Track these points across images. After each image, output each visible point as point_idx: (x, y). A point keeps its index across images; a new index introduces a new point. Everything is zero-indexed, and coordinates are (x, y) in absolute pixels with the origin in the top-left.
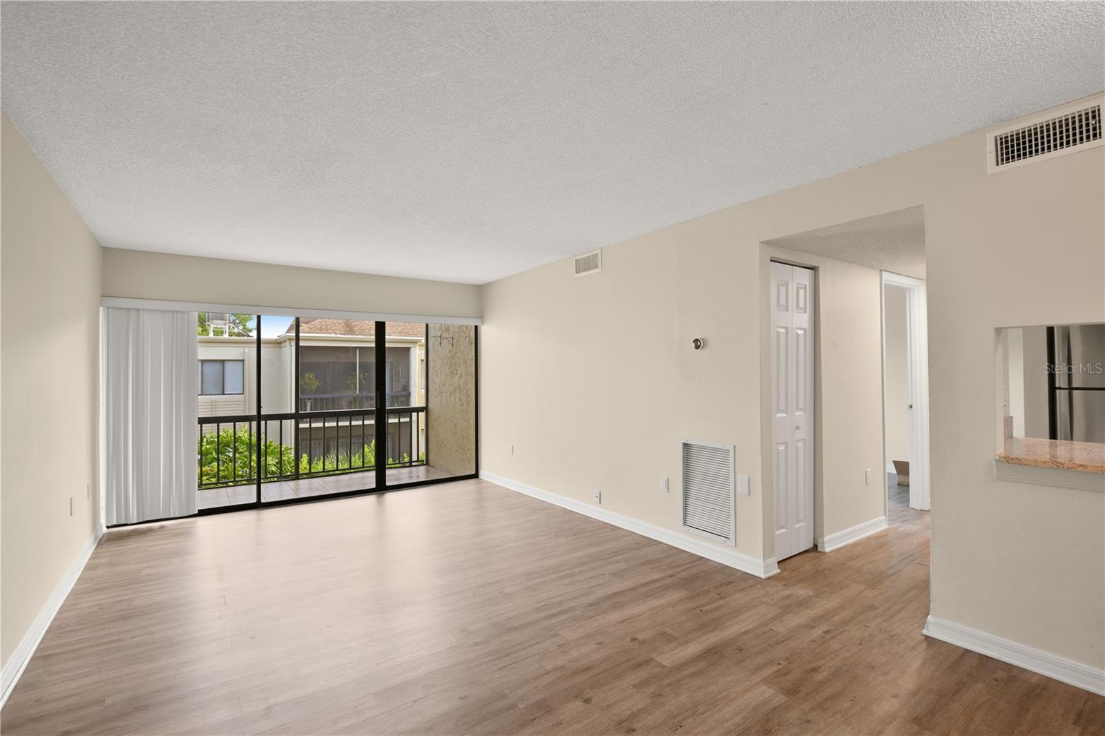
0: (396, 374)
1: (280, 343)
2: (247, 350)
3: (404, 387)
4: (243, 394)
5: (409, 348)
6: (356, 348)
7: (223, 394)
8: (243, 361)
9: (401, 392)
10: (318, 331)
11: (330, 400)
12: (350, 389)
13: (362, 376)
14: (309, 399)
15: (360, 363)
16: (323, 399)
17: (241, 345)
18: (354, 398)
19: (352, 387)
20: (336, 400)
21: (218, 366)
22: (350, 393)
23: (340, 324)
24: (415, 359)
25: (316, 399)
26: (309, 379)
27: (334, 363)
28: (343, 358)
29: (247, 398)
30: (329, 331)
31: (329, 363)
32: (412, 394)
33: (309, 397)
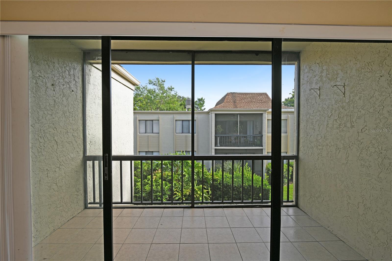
0: (256, 126)
3: (260, 132)
4: (196, 133)
5: (262, 114)
6: (238, 114)
7: (189, 133)
8: (196, 120)
9: (259, 134)
10: (223, 107)
11: (227, 137)
12: (235, 132)
13: (240, 127)
14: (218, 136)
15: (239, 121)
16: (224, 137)
18: (237, 136)
19: (237, 131)
20: (229, 137)
21: (188, 122)
22: (235, 134)
23: (231, 104)
24: (265, 119)
25: (221, 137)
26: (219, 128)
27: (229, 121)
28: (233, 119)
30: (227, 107)
31: (227, 121)
32: (263, 136)
33: (219, 136)
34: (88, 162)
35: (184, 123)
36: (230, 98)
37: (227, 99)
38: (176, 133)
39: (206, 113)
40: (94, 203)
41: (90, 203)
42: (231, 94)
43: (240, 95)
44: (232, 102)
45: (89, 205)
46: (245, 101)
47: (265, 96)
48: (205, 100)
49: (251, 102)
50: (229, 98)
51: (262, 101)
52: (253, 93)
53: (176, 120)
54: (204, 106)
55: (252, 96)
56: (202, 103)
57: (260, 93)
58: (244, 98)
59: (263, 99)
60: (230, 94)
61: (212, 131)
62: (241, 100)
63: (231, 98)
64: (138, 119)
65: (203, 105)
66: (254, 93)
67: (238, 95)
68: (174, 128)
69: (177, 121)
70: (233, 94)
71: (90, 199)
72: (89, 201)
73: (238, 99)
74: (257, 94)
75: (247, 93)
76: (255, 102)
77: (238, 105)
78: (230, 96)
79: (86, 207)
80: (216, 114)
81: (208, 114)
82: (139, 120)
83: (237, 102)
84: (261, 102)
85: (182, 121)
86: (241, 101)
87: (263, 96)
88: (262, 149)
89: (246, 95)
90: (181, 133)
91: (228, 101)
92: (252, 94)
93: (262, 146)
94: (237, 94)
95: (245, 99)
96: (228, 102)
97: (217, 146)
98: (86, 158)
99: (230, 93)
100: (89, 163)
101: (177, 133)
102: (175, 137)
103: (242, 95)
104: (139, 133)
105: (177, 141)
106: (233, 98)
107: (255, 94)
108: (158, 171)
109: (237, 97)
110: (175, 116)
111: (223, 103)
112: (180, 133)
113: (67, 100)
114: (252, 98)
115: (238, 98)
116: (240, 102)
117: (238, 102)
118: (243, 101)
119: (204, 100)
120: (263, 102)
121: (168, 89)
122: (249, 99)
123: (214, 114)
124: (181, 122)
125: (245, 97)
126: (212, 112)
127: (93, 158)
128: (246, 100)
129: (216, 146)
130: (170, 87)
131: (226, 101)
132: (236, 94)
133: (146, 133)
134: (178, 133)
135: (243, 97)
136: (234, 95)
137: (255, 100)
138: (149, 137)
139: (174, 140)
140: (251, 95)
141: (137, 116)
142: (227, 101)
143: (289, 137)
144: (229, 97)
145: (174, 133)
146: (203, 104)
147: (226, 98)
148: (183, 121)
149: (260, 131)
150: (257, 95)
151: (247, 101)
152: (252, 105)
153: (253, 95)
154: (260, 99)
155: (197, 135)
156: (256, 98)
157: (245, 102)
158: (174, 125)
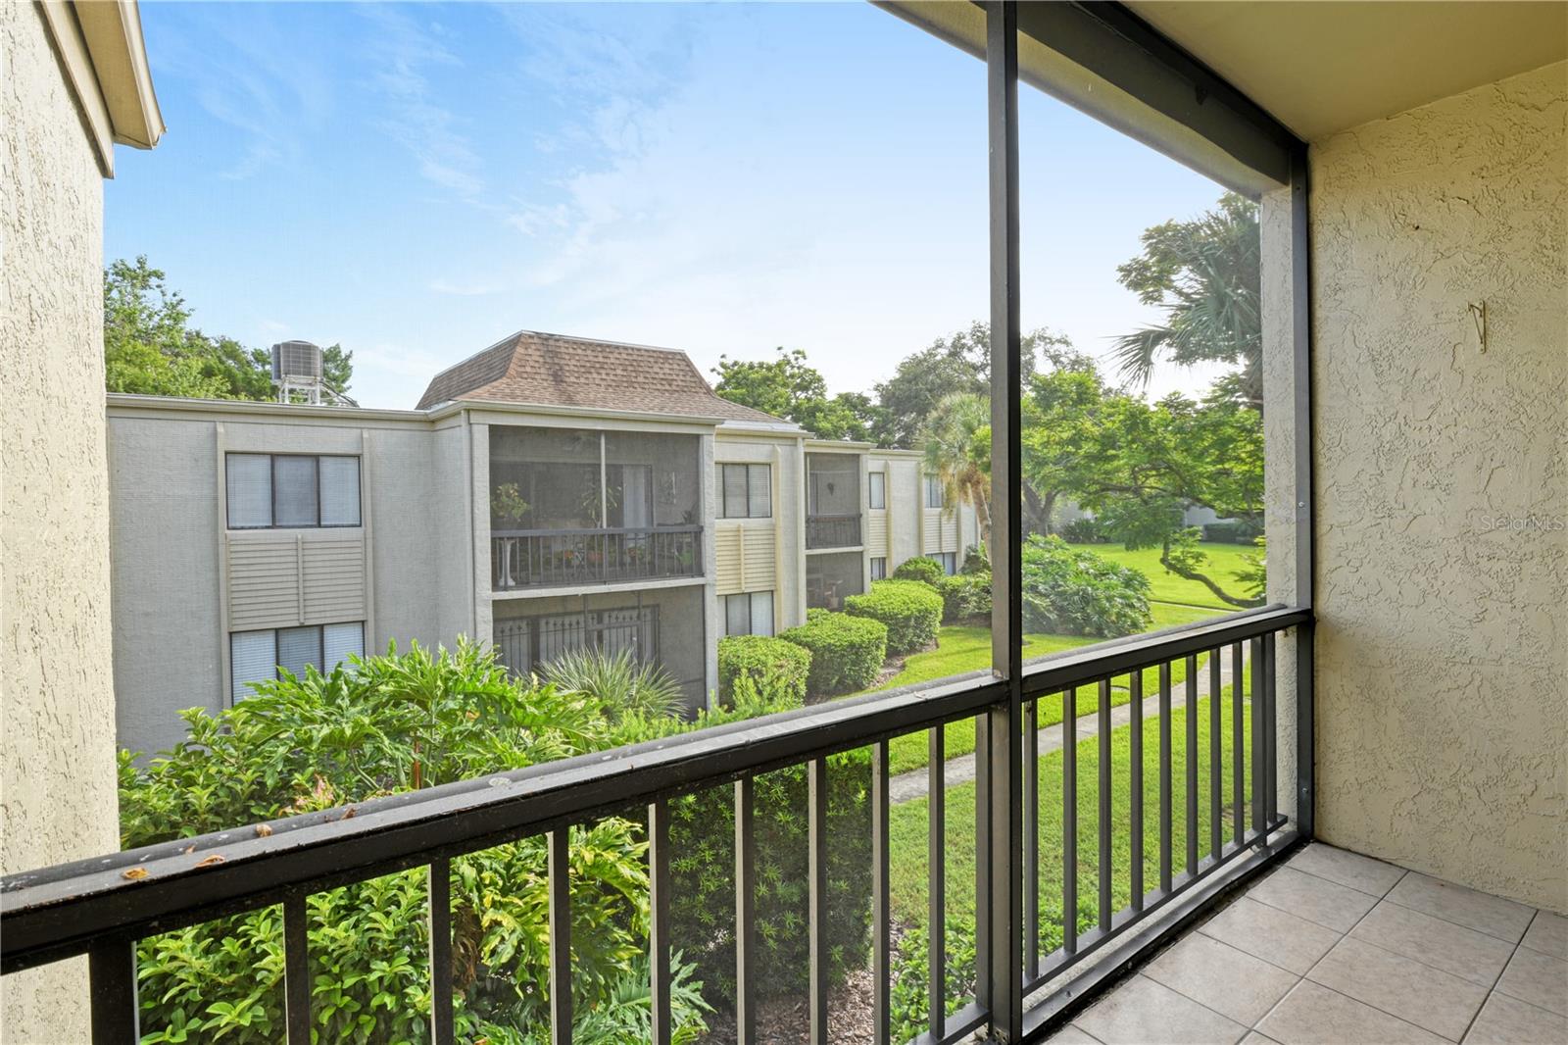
0: (662, 491)
1: (433, 422)
2: (366, 435)
3: (689, 514)
4: (360, 526)
5: (698, 437)
6: (598, 432)
7: (319, 526)
8: (358, 457)
9: (681, 524)
12: (587, 517)
14: (508, 538)
15: (607, 465)
16: (538, 538)
17: (353, 424)
18: (595, 536)
19: (594, 514)
21: (307, 467)
22: (587, 527)
23: (545, 389)
24: (712, 459)
25: (524, 540)
26: (508, 496)
28: (572, 456)
29: (369, 535)
32: (706, 529)
33: (512, 538)
35: (284, 468)
36: (534, 358)
37: (520, 360)
38: (228, 528)
39: (420, 421)
42: (536, 340)
43: (579, 351)
44: (543, 377)
46: (604, 377)
47: (682, 367)
48: (351, 362)
49: (631, 384)
50: (527, 358)
51: (670, 385)
52: (633, 349)
53: (227, 453)
55: (630, 358)
56: (337, 373)
57: (661, 352)
58: (598, 365)
59: (675, 377)
60: (530, 341)
61: (476, 511)
62: (583, 370)
63: (541, 360)
65: (343, 381)
66: (639, 350)
67: (571, 351)
68: (216, 499)
69: (233, 459)
70: (546, 339)
73: (572, 368)
74: (651, 354)
75: (609, 346)
76: (646, 386)
77: (578, 393)
78: (533, 347)
80: (493, 429)
81: (428, 427)
83: (567, 380)
84: (667, 387)
85: (269, 457)
86: (588, 375)
87: (675, 366)
88: (703, 586)
89: (606, 355)
91: (528, 369)
92: (630, 351)
93: (702, 575)
94: (567, 342)
95: (603, 372)
96: (525, 376)
97: (506, 588)
99: (531, 337)
101: (234, 529)
102: (222, 549)
103: (589, 352)
105: (236, 574)
106: (548, 360)
107: (643, 353)
109: (567, 357)
110: (221, 429)
111: (504, 380)
112: (256, 528)
114: (630, 368)
115: (573, 362)
116: (582, 380)
117: (573, 379)
118: (595, 375)
119: (348, 357)
120: (674, 388)
121: (117, 274)
122: (619, 372)
123: (485, 427)
124: (267, 461)
125: (601, 359)
126: (476, 417)
128: (607, 374)
129: (495, 586)
130: (133, 264)
131: (517, 372)
132: (561, 344)
134: (242, 528)
135: (591, 358)
136: (554, 349)
137: (646, 378)
139: (217, 570)
140: (625, 356)
142: (522, 369)
143: (780, 533)
144: (530, 351)
145: (215, 526)
147: (515, 355)
148: (274, 457)
149: (689, 509)
150: (651, 360)
151: (612, 377)
152: (638, 399)
153: (635, 357)
154: (662, 376)
156: (647, 369)
157: (605, 383)
158: (216, 484)
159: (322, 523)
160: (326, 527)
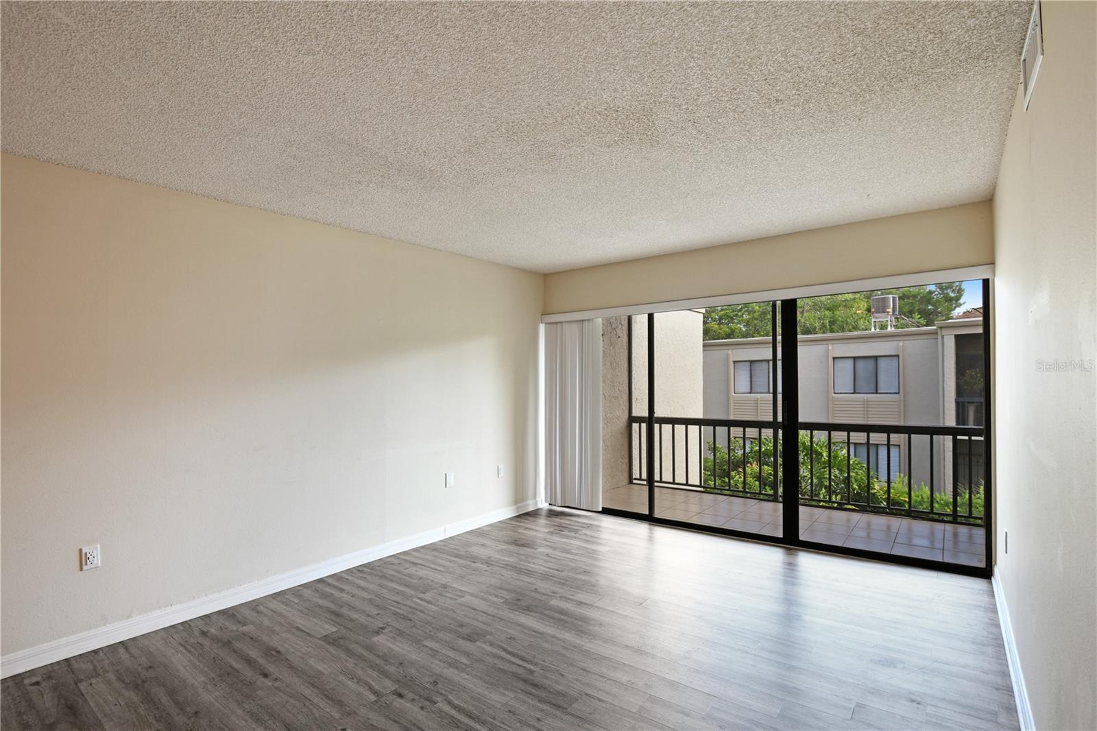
2: (901, 344)
4: (898, 393)
7: (877, 393)
8: (898, 356)
14: (969, 403)
17: (895, 338)
21: (871, 363)
34: (634, 424)
35: (860, 364)
38: (834, 393)
40: (640, 479)
41: (635, 479)
45: (635, 481)
53: (834, 358)
54: (961, 305)
61: (945, 386)
64: (731, 360)
68: (828, 380)
69: (835, 360)
71: (636, 474)
72: (634, 477)
79: (631, 482)
80: (957, 337)
82: (734, 362)
85: (852, 360)
90: (852, 393)
98: (632, 420)
100: (635, 426)
101: (837, 393)
102: (830, 403)
104: (735, 393)
105: (836, 415)
108: (751, 465)
110: (830, 348)
112: (847, 393)
113: (614, 348)
123: (953, 336)
124: (850, 362)
126: (944, 332)
127: (640, 420)
133: (751, 393)
134: (841, 393)
138: (759, 402)
139: (828, 412)
141: (730, 352)
145: (828, 391)
146: (958, 298)
148: (855, 358)
155: (902, 399)
158: (828, 372)
159: (879, 392)
160: (880, 393)
